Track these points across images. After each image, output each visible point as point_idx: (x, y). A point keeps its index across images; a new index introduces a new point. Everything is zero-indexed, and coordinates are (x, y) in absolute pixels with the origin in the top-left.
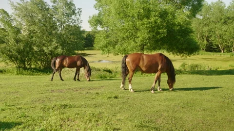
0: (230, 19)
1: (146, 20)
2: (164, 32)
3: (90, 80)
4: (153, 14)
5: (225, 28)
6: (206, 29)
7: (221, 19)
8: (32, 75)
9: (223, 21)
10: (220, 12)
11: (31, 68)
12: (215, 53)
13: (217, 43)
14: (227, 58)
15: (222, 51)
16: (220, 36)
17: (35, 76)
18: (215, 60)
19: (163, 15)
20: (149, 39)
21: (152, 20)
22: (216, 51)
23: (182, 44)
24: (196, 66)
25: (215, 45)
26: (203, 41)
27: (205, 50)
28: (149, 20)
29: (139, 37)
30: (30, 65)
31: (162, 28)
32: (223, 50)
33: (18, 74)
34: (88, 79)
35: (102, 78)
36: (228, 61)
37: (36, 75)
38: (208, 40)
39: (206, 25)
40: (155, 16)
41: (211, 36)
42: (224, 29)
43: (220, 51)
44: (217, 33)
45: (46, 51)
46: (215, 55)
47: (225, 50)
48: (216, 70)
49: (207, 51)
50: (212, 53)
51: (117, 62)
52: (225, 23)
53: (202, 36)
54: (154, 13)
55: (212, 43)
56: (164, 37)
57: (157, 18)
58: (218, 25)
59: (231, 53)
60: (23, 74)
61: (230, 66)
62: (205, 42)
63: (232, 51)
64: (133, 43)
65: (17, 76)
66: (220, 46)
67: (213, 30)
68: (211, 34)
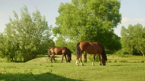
1: (83, 26)
2: (95, 33)
5: (143, 40)
6: (132, 41)
7: (140, 35)
9: (142, 36)
10: (140, 31)
12: (139, 56)
13: (139, 50)
15: (144, 55)
16: (141, 46)
19: (94, 24)
21: (87, 26)
26: (131, 49)
27: (133, 54)
31: (94, 31)
38: (134, 48)
39: (131, 39)
40: (89, 24)
41: (135, 45)
44: (139, 43)
46: (139, 57)
49: (133, 55)
50: (137, 56)
53: (130, 46)
55: (136, 50)
56: (95, 36)
58: (139, 38)
62: (132, 49)
66: (142, 51)
67: (136, 41)
68: (135, 43)
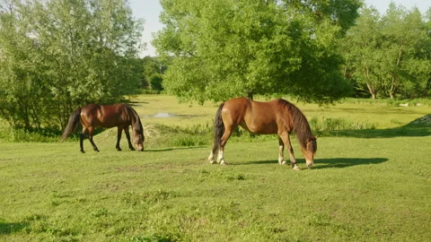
0: (387, 39)
1: (265, 40)
2: (296, 62)
3: (142, 150)
4: (278, 29)
5: (377, 55)
7: (371, 40)
8: (44, 141)
9: (374, 42)
11: (41, 129)
12: (361, 100)
13: (363, 82)
14: (383, 108)
15: (373, 96)
16: (370, 70)
17: (50, 144)
18: (363, 111)
19: (295, 30)
20: (271, 74)
21: (276, 40)
22: (361, 96)
23: (326, 84)
24: (337, 123)
25: (362, 85)
28: (271, 41)
29: (251, 71)
30: (37, 122)
31: (294, 55)
32: (375, 94)
33: (17, 140)
34: (140, 148)
35: (184, 144)
36: (386, 113)
37: (52, 141)
38: (348, 77)
40: (281, 33)
41: (354, 69)
42: (377, 57)
43: (369, 96)
44: (364, 63)
45: (72, 94)
46: (361, 103)
47: (378, 95)
48: (373, 128)
50: (356, 100)
51: (192, 116)
52: (378, 46)
54: (281, 28)
55: (355, 81)
56: (296, 71)
57: (284, 36)
58: (366, 50)
59: (388, 99)
60: (28, 141)
61: (392, 121)
63: (389, 96)
64: (239, 83)
65: (17, 144)
66: (369, 86)
67: (357, 59)
68: (355, 65)
